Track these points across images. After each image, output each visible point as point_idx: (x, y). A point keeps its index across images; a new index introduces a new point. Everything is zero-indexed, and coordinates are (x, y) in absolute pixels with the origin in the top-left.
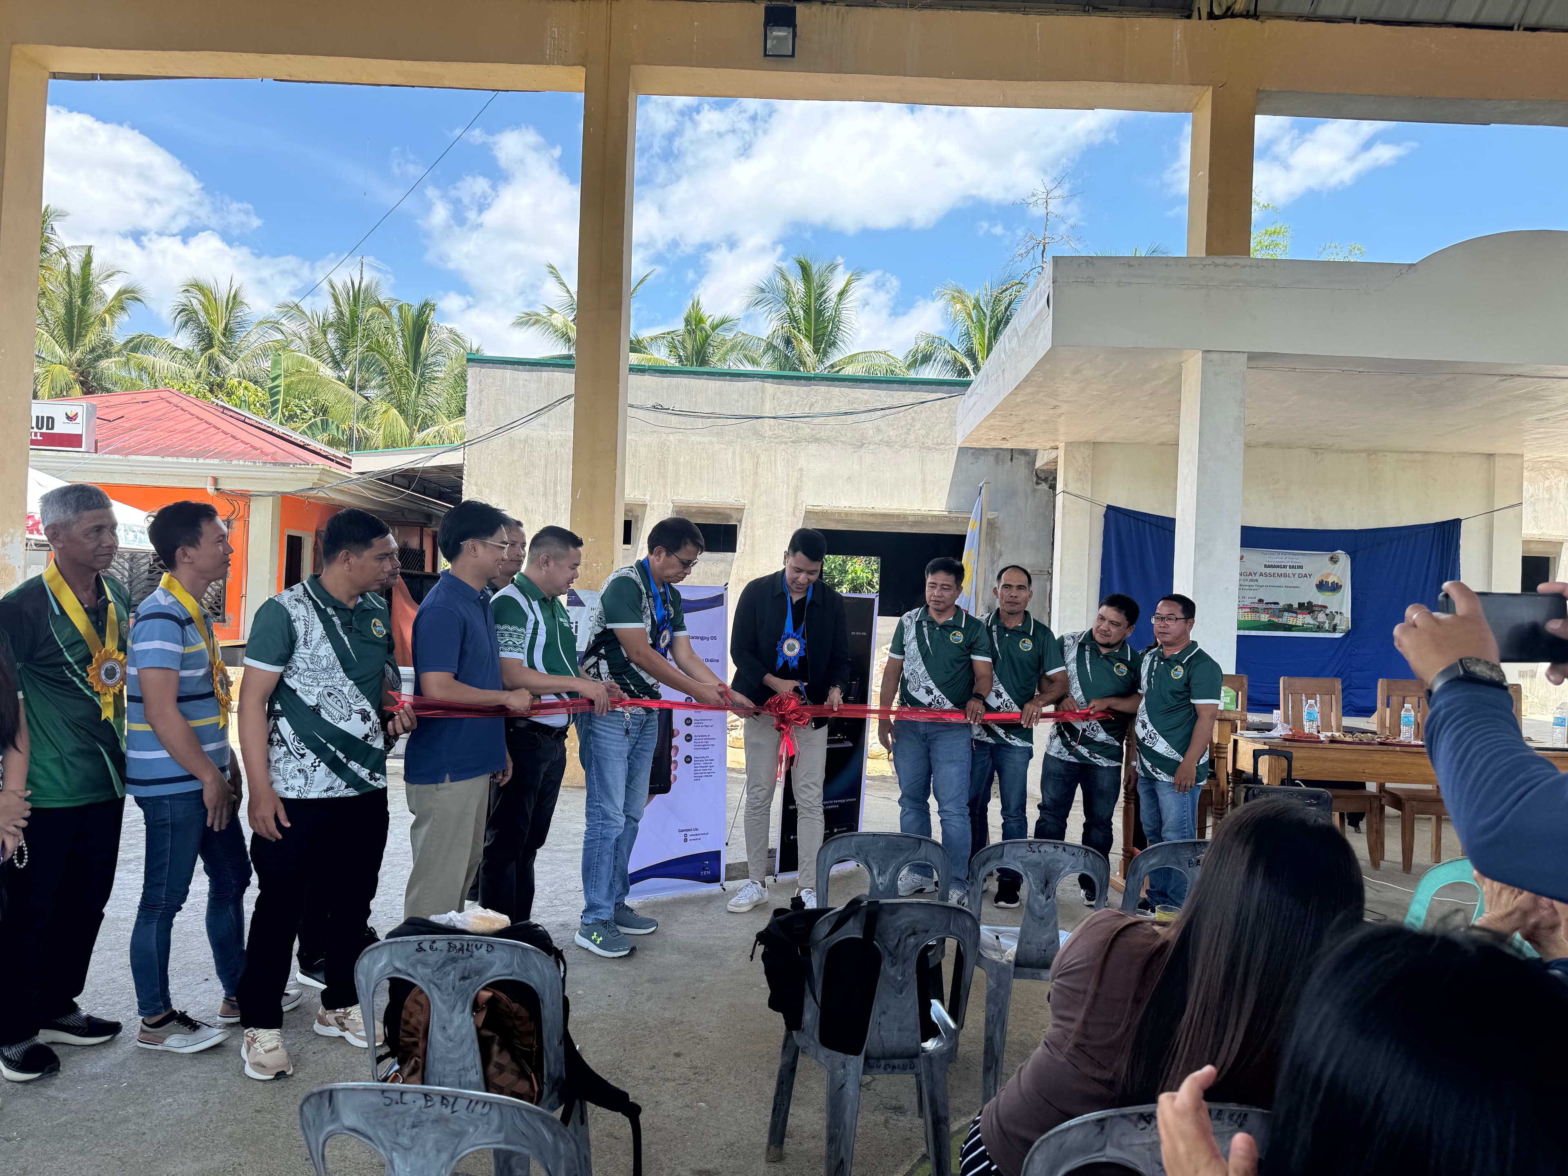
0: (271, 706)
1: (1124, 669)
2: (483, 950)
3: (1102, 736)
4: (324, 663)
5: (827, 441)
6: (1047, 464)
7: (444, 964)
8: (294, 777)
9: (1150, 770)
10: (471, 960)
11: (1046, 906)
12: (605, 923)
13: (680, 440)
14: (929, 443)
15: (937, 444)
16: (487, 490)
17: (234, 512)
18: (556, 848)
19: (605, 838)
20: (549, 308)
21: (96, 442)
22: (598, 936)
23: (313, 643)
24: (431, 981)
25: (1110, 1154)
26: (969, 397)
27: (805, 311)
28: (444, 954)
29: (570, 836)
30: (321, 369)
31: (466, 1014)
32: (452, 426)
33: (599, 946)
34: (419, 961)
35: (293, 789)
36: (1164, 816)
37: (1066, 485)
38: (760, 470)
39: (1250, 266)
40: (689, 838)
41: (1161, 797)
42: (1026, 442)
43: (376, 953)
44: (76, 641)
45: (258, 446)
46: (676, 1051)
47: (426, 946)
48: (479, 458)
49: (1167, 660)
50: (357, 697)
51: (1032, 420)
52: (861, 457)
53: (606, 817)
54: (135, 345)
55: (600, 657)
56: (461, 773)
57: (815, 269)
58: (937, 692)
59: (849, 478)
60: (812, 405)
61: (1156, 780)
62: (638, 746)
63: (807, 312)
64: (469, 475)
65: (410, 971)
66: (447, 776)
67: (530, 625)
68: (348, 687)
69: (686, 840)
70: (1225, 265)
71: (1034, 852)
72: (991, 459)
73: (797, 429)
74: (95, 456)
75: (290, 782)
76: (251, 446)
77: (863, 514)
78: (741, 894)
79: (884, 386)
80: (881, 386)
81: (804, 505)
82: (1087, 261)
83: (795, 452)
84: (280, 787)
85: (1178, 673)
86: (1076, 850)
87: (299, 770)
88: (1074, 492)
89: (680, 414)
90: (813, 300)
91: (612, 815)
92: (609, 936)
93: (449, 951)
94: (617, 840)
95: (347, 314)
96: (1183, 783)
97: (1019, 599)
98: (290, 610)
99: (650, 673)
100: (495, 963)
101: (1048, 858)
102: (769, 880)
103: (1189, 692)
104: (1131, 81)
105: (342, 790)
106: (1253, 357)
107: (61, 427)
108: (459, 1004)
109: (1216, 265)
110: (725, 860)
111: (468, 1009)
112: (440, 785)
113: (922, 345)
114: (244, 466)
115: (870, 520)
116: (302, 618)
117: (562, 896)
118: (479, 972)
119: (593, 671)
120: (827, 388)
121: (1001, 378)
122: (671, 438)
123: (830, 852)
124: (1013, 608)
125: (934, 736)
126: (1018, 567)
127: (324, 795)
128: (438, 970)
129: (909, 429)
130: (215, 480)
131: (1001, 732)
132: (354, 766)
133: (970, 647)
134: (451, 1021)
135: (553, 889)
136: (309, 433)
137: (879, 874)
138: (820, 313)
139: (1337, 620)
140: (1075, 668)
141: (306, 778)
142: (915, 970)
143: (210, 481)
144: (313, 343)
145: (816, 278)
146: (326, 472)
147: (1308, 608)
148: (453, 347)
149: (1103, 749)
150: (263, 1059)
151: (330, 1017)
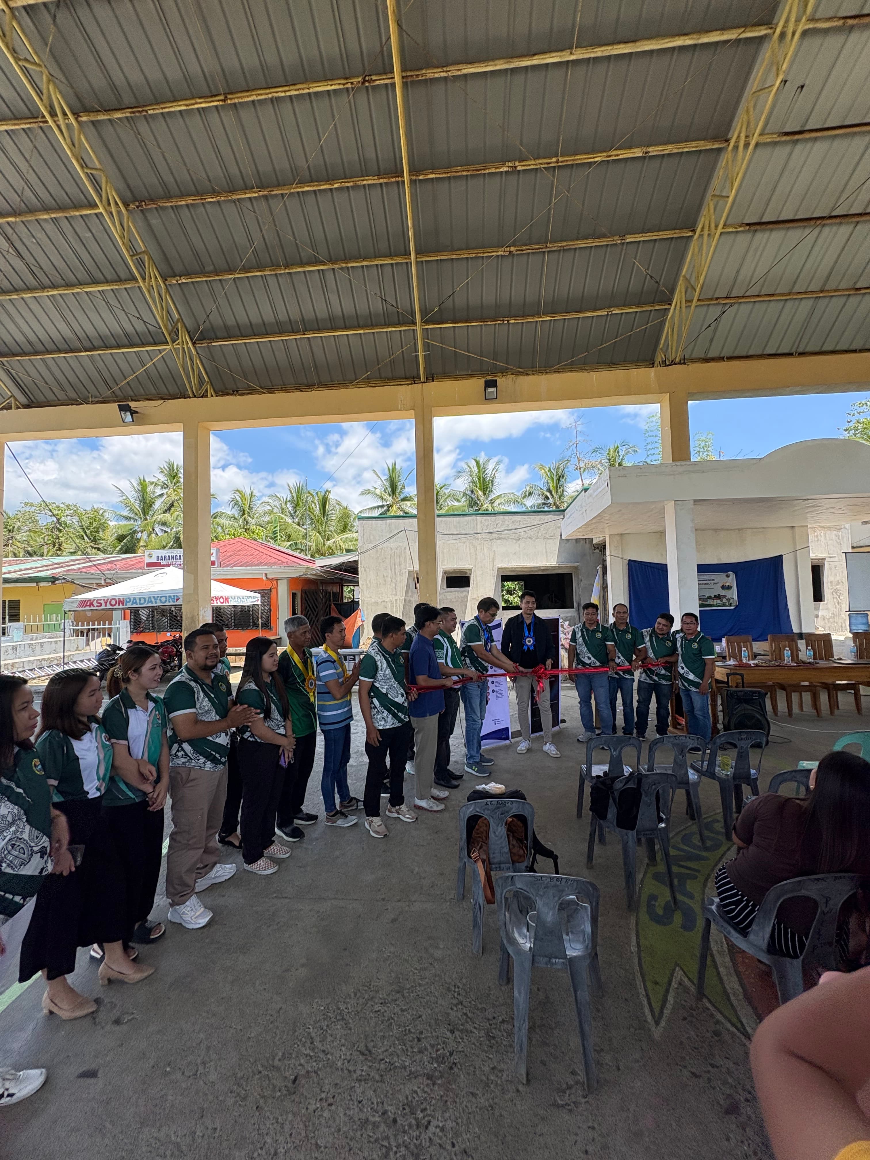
0: (369, 693)
1: (670, 644)
2: (509, 804)
3: (663, 672)
4: (388, 676)
5: (505, 539)
7: (495, 809)
8: (381, 721)
9: (687, 686)
10: (505, 808)
12: (477, 763)
14: (547, 536)
15: (551, 537)
17: (272, 586)
19: (474, 729)
20: (374, 488)
21: (221, 563)
22: (475, 768)
23: (383, 670)
24: (490, 815)
25: (804, 893)
30: (287, 519)
31: (503, 827)
32: (340, 538)
33: (477, 772)
34: (486, 809)
35: (381, 725)
36: (695, 705)
37: (610, 550)
38: (477, 552)
39: (692, 465)
40: (498, 722)
41: (693, 697)
42: (592, 536)
44: (301, 675)
45: (280, 559)
48: (364, 558)
49: (689, 640)
50: (399, 687)
52: (519, 544)
53: (474, 721)
55: (466, 657)
56: (432, 712)
57: (481, 462)
58: (593, 659)
59: (515, 554)
60: (497, 524)
61: (690, 690)
62: (482, 691)
63: (479, 479)
64: (361, 564)
65: (482, 812)
66: (428, 714)
67: (445, 648)
68: (396, 684)
69: (496, 724)
70: (681, 465)
72: (575, 543)
73: (492, 535)
74: (221, 569)
76: (277, 559)
77: (521, 568)
78: (521, 745)
81: (497, 566)
83: (491, 544)
84: (376, 725)
85: (695, 646)
87: (382, 718)
88: (614, 554)
90: (481, 474)
91: (476, 720)
92: (480, 767)
93: (497, 805)
95: (295, 496)
96: (703, 692)
97: (624, 617)
99: (487, 662)
101: (682, 741)
103: (701, 653)
104: (635, 394)
105: (396, 724)
106: (695, 501)
108: (500, 823)
109: (677, 466)
110: (511, 731)
111: (504, 825)
112: (426, 718)
113: (528, 488)
114: (275, 567)
115: (525, 570)
116: (379, 660)
118: (507, 812)
124: (621, 622)
125: (592, 677)
126: (621, 604)
127: (391, 727)
128: (493, 811)
129: (538, 531)
130: (266, 574)
131: (621, 673)
132: (400, 714)
133: (605, 639)
134: (497, 830)
138: (484, 479)
139: (731, 601)
140: (649, 645)
141: (385, 721)
143: (263, 575)
144: (282, 509)
145: (482, 465)
146: (307, 568)
147: (718, 597)
148: (337, 507)
149: (664, 677)
150: (377, 829)
151: (393, 810)
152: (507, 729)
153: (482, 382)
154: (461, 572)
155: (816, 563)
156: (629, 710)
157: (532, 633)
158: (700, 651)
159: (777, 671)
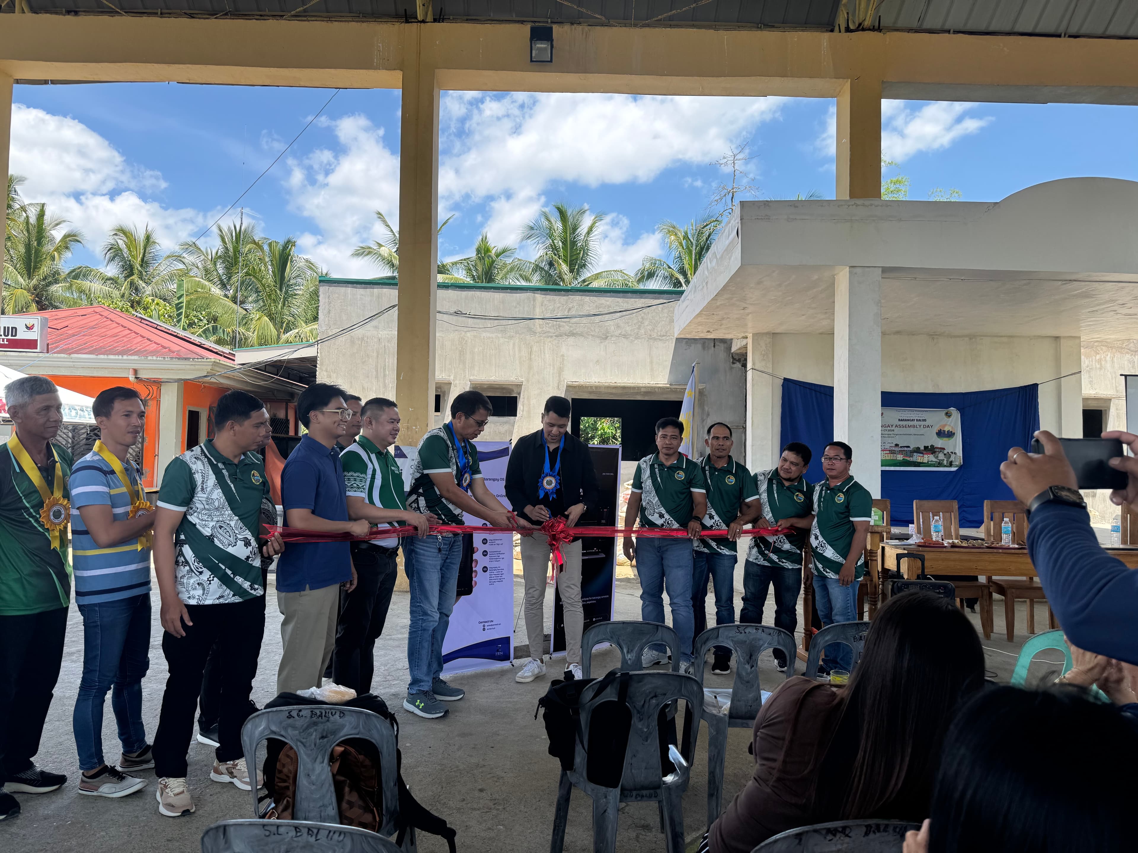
0: (178, 537)
1: (802, 497)
2: (337, 716)
3: (787, 546)
4: (216, 504)
5: (581, 335)
6: (740, 349)
7: (308, 727)
8: (195, 589)
9: (822, 570)
10: (328, 723)
11: (751, 673)
12: (425, 693)
13: (475, 336)
14: (655, 335)
15: (660, 336)
16: (335, 375)
17: (149, 394)
18: (388, 637)
19: (424, 630)
20: (378, 243)
21: (48, 345)
22: (421, 702)
23: (208, 489)
24: (297, 740)
26: (683, 302)
27: (563, 243)
28: (307, 720)
29: (398, 628)
30: (213, 289)
31: (325, 764)
32: (308, 329)
33: (422, 710)
34: (289, 726)
35: (194, 598)
36: (833, 604)
37: (754, 364)
38: (533, 356)
39: (881, 206)
40: (486, 628)
41: (830, 590)
42: (725, 334)
43: (257, 720)
44: (32, 491)
45: (166, 346)
46: (480, 787)
47: (294, 714)
48: (329, 352)
49: (831, 489)
50: (241, 528)
51: (728, 318)
52: (606, 346)
53: (425, 614)
54: (76, 274)
55: (419, 495)
56: (318, 583)
57: (569, 213)
58: (667, 516)
59: (598, 361)
60: (570, 309)
61: (826, 577)
62: (448, 561)
63: (564, 243)
64: (322, 364)
65: (283, 733)
66: (307, 586)
67: (370, 472)
68: (234, 521)
69: (484, 630)
70: (864, 205)
71: (741, 633)
72: (699, 346)
73: (560, 326)
74: (47, 355)
75: (192, 593)
76: (162, 346)
77: (608, 387)
78: (525, 669)
79: (621, 295)
80: (619, 295)
81: (566, 381)
82: (765, 204)
83: (558, 343)
85: (840, 498)
86: (771, 631)
87: (198, 584)
88: (759, 369)
89: (474, 317)
90: (568, 235)
91: (429, 612)
92: (429, 702)
93: (311, 717)
94: (434, 631)
95: (231, 250)
96: (846, 579)
97: (724, 447)
98: (191, 465)
99: (457, 506)
100: (346, 726)
101: (752, 637)
102: (546, 657)
103: (849, 512)
104: (793, 76)
105: (230, 598)
106: (885, 270)
107: (22, 335)
108: (320, 757)
109: (857, 205)
110: (513, 644)
111: (326, 761)
112: (302, 593)
113: (647, 265)
114: (156, 360)
115: (614, 391)
116: (200, 471)
117: (393, 673)
118: (334, 733)
119: (414, 505)
120: (580, 297)
121: (705, 288)
122: (468, 334)
123: (591, 636)
124: (721, 454)
125: (665, 549)
126: (722, 423)
127: (217, 602)
128: (303, 731)
129: (640, 326)
130: (136, 371)
131: (714, 544)
132: (239, 579)
133: (690, 483)
134: (313, 770)
135: (386, 668)
136: (204, 336)
137: (628, 652)
138: (574, 243)
139: (952, 458)
140: (766, 497)
141: (204, 589)
142: (656, 723)
143: (131, 372)
144: (206, 270)
145: (571, 219)
146: (215, 364)
147: (931, 450)
148: (309, 272)
149: (788, 555)
150: (173, 800)
151: (223, 768)
152: (506, 641)
153: (526, 29)
154: (501, 387)
155: (1093, 406)
156: (725, 613)
157: (558, 466)
158: (847, 507)
159: (986, 557)
